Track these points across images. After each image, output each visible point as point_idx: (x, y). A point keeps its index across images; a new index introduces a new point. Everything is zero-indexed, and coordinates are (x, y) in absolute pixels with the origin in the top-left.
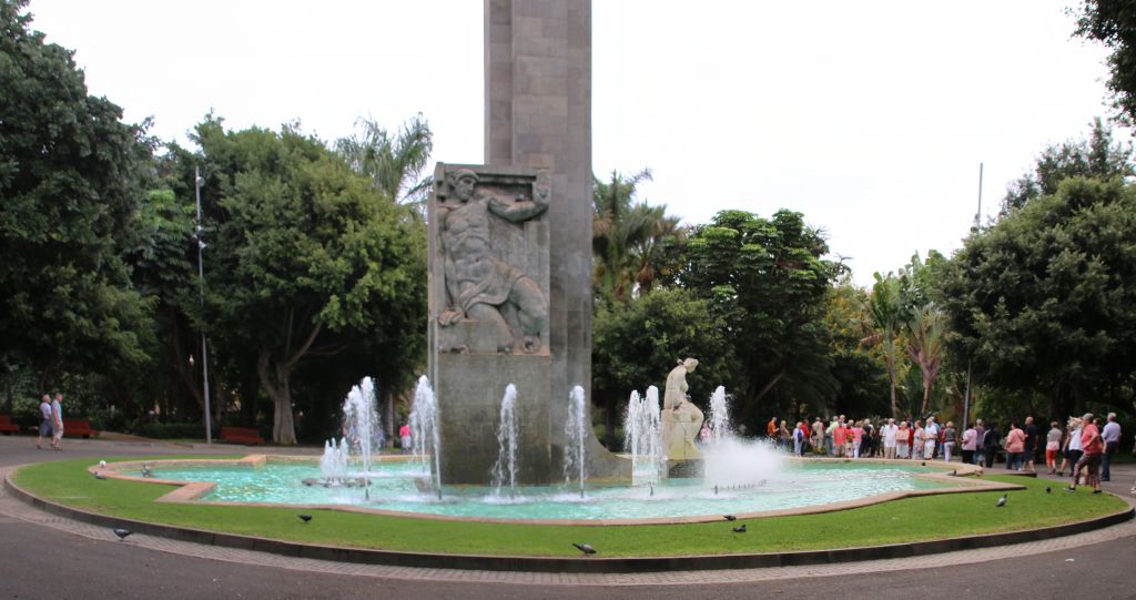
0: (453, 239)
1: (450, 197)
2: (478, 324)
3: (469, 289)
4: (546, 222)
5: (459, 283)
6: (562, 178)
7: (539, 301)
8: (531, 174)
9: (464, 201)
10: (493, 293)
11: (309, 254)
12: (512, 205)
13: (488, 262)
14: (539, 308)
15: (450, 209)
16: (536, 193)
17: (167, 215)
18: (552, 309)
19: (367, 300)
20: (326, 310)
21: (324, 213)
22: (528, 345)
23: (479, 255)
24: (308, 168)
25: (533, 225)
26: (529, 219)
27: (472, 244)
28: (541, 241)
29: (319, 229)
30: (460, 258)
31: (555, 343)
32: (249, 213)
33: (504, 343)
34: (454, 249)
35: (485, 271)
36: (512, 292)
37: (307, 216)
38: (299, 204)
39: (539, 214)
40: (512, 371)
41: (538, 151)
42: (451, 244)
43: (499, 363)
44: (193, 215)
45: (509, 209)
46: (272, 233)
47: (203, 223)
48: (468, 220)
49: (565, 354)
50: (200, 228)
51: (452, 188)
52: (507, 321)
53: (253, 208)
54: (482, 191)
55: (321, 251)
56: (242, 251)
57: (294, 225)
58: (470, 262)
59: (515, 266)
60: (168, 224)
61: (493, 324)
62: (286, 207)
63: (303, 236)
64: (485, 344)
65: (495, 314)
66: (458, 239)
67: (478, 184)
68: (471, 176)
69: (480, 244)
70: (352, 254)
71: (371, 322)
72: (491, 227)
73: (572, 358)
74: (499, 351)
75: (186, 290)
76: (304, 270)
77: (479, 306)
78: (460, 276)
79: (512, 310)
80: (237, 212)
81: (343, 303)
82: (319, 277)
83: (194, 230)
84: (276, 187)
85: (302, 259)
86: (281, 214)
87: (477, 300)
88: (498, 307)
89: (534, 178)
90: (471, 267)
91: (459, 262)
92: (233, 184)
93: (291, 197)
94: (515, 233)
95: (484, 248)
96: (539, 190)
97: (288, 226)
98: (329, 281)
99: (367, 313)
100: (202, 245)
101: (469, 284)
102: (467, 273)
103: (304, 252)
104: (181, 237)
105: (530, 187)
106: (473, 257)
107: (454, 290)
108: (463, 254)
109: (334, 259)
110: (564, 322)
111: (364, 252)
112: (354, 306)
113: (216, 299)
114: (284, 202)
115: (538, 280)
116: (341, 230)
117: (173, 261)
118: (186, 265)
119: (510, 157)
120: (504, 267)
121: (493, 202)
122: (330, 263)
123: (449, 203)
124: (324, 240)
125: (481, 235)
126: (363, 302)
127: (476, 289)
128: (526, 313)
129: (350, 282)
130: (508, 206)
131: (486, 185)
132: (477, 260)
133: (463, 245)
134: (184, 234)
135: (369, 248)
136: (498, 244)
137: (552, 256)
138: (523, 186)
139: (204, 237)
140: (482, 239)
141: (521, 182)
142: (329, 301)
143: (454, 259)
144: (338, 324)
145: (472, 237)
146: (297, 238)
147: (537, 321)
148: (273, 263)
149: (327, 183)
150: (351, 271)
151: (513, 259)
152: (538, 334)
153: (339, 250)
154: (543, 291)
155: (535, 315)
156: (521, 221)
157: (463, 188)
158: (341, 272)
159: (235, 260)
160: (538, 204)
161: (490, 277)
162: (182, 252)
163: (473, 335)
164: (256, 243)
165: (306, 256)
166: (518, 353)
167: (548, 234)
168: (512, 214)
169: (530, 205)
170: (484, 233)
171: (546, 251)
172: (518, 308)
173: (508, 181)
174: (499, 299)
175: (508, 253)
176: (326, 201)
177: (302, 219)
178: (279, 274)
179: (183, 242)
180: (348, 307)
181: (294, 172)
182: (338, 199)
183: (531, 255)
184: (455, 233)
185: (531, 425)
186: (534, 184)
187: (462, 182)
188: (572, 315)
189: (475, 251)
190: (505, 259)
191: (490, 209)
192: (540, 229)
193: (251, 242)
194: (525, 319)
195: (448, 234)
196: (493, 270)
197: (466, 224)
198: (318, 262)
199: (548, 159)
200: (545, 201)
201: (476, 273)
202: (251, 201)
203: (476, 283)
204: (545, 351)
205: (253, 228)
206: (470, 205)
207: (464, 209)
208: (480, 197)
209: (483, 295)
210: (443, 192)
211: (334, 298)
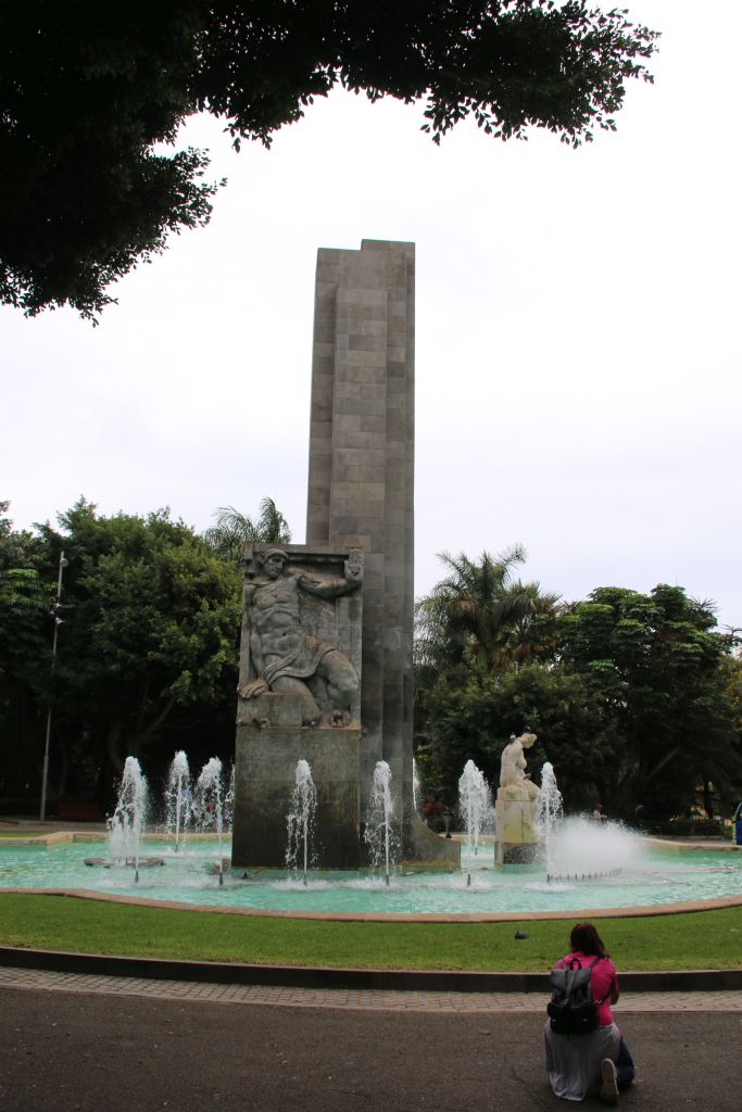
0: (259, 614)
1: (258, 575)
2: (281, 698)
3: (275, 662)
4: (359, 598)
5: (265, 656)
6: (379, 558)
7: (349, 674)
8: (344, 553)
9: (273, 579)
10: (301, 666)
11: (163, 630)
12: (324, 582)
13: (295, 636)
14: (348, 681)
15: (258, 586)
16: (348, 571)
17: (25, 592)
18: (364, 683)
19: (219, 676)
20: (177, 684)
21: (181, 592)
22: (336, 718)
23: (287, 629)
24: (170, 553)
25: (345, 602)
26: (342, 595)
27: (278, 618)
28: (353, 615)
29: (176, 608)
30: (266, 632)
31: (366, 717)
32: (107, 592)
33: (309, 717)
34: (260, 623)
35: (292, 644)
36: (320, 665)
37: (165, 595)
38: (159, 584)
39: (352, 589)
40: (317, 745)
41: (353, 532)
42: (257, 619)
43: (303, 737)
44: (54, 592)
45: (320, 586)
46: (127, 610)
47: (62, 601)
48: (276, 596)
49: (380, 728)
50: (58, 605)
51: (260, 566)
52: (315, 696)
53: (111, 587)
54: (291, 570)
55: (175, 628)
56: (98, 627)
57: (149, 604)
58: (277, 636)
59: (324, 640)
60: (26, 600)
61: (298, 698)
62: (145, 587)
63: (157, 613)
64: (289, 718)
65: (302, 688)
66: (265, 614)
67: (287, 563)
68: (280, 555)
69: (287, 618)
70: (205, 631)
71: (224, 697)
72: (301, 603)
73: (389, 732)
74: (304, 725)
75: (35, 665)
76: (155, 645)
77: (285, 679)
78: (265, 650)
79: (321, 683)
80: (97, 590)
81: (194, 678)
82: (171, 653)
83: (52, 607)
84: (139, 568)
85: (154, 635)
86: (140, 593)
87: (282, 673)
88: (305, 681)
89: (346, 557)
90: (277, 641)
91: (265, 636)
92: (96, 565)
93: (150, 578)
94: (326, 609)
95: (292, 622)
96: (350, 568)
97: (145, 603)
98: (181, 655)
99: (219, 688)
100: (59, 621)
101: (274, 657)
102: (273, 648)
103: (157, 628)
104: (37, 612)
105: (342, 565)
106: (279, 631)
107: (259, 663)
108: (270, 629)
109: (188, 635)
110: (380, 695)
111: (217, 629)
112: (206, 681)
113: (66, 672)
114: (144, 582)
115: (349, 654)
116: (197, 607)
117: (25, 636)
118: (37, 639)
119: (327, 538)
120: (313, 641)
121: (303, 579)
122: (183, 639)
123: (258, 580)
124: (179, 619)
125: (289, 611)
126: (216, 678)
127: (281, 662)
128: (335, 686)
129: (203, 657)
130: (319, 583)
131: (296, 564)
132: (284, 635)
133: (269, 619)
134: (40, 610)
135: (223, 626)
136: (307, 619)
137: (364, 629)
138: (334, 564)
139: (61, 614)
140: (290, 614)
141: (333, 560)
142: (180, 674)
143: (260, 633)
144: (188, 698)
145: (279, 612)
146: (151, 615)
147: (347, 694)
148: (125, 639)
149: (188, 565)
150: (203, 646)
151: (323, 633)
152: (349, 708)
153: (191, 627)
154: (354, 665)
155: (344, 688)
156: (332, 597)
157: (271, 566)
158: (194, 648)
159: (89, 637)
160: (350, 581)
161: (297, 650)
162: (35, 627)
163: (275, 708)
164: (111, 619)
165: (159, 633)
166: (325, 726)
167: (361, 610)
168: (323, 590)
169: (342, 582)
170: (293, 608)
171: (359, 626)
172: (327, 681)
173: (319, 560)
174: (307, 672)
175: (318, 628)
176: (183, 580)
177: (159, 597)
178: (130, 649)
179: (37, 617)
180: (200, 682)
181: (156, 555)
182: (197, 580)
183: (343, 629)
184: (262, 608)
185: (337, 802)
186: (346, 562)
187: (270, 561)
188: (389, 689)
189: (282, 626)
190: (314, 633)
191: (300, 586)
192: (353, 605)
193: (106, 619)
194: (334, 692)
195: (255, 609)
196: (300, 644)
197: (274, 600)
198: (169, 638)
199: (364, 540)
200: (356, 578)
201: (283, 647)
202: (111, 580)
203: (282, 657)
204: (356, 725)
205: (110, 605)
206: (279, 582)
207: (273, 586)
208: (290, 575)
209: (289, 668)
210: (251, 571)
211: (186, 673)
